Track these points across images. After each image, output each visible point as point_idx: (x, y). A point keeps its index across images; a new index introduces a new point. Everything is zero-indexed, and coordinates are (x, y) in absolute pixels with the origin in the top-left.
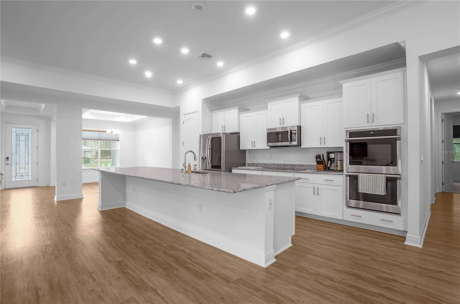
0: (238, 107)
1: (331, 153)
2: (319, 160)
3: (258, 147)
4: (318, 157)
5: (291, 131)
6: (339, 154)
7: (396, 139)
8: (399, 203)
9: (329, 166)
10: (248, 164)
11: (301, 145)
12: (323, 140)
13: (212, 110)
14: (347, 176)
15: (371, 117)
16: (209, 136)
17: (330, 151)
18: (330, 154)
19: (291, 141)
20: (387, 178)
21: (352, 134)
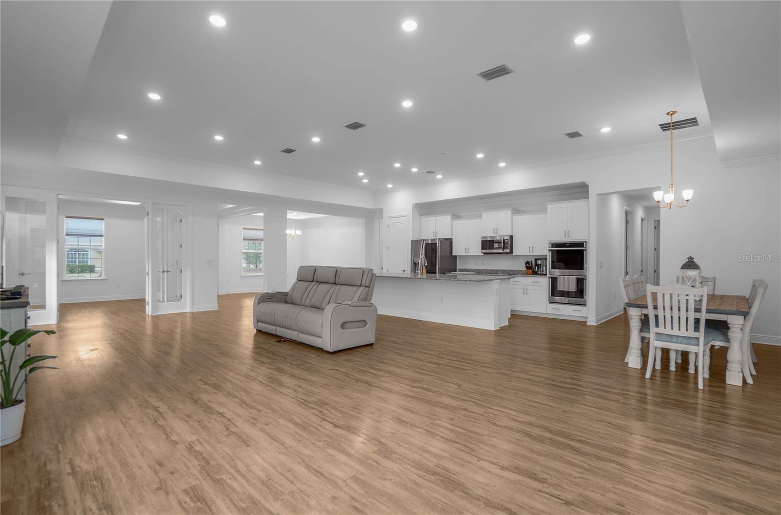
0: (451, 214)
1: (539, 259)
2: (528, 265)
3: (471, 253)
4: (527, 263)
5: (504, 240)
6: (544, 260)
7: (582, 251)
8: (585, 297)
9: (536, 270)
10: (459, 269)
11: (512, 252)
12: (531, 249)
13: (421, 215)
14: (549, 278)
15: (567, 233)
16: (422, 242)
17: (536, 258)
18: (538, 261)
19: (504, 248)
20: (578, 279)
21: (554, 245)
